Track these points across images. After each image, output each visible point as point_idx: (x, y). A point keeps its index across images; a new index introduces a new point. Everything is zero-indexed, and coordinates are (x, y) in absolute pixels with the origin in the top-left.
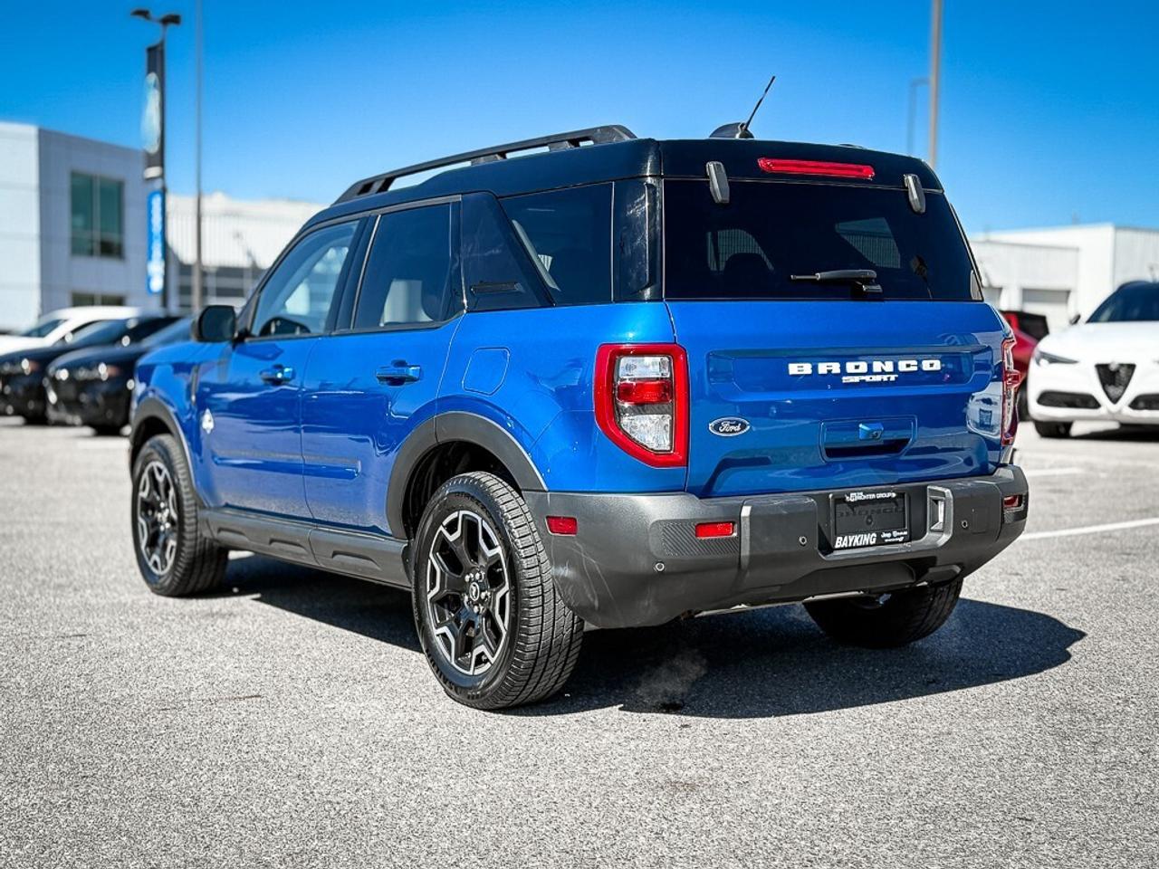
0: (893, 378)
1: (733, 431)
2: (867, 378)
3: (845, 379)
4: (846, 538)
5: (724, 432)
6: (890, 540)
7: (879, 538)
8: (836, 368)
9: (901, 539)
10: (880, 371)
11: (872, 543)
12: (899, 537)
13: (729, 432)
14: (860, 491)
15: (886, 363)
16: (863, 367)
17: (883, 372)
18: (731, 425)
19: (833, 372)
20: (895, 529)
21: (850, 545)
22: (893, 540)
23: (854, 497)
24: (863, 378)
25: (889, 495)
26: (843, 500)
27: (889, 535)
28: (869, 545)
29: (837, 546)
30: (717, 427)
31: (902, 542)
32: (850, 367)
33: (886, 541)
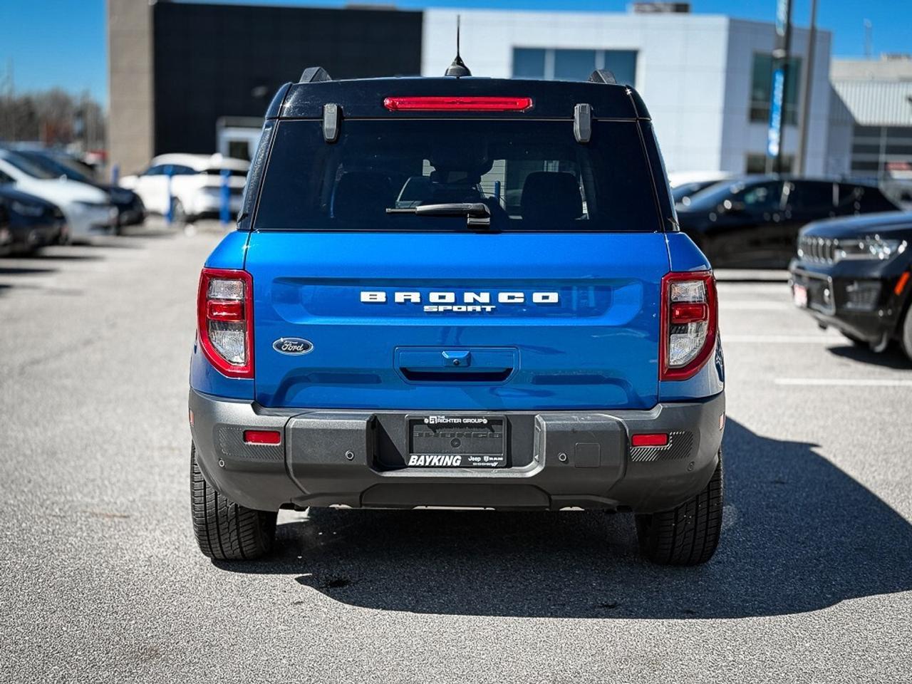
0: (488, 309)
1: (296, 351)
2: (455, 308)
3: (427, 308)
4: (422, 458)
5: (287, 350)
6: (479, 464)
7: (464, 460)
8: (415, 297)
9: (495, 464)
10: (472, 301)
11: (455, 464)
12: (492, 462)
13: (292, 351)
14: (442, 415)
15: (482, 294)
16: (450, 297)
17: (475, 303)
18: (293, 345)
19: (412, 301)
20: (487, 453)
21: (427, 464)
22: (483, 464)
23: (433, 419)
24: (449, 308)
25: (480, 421)
26: (421, 422)
27: (478, 459)
28: (452, 467)
29: (411, 464)
30: (279, 346)
31: (496, 467)
32: (434, 297)
33: (474, 464)
